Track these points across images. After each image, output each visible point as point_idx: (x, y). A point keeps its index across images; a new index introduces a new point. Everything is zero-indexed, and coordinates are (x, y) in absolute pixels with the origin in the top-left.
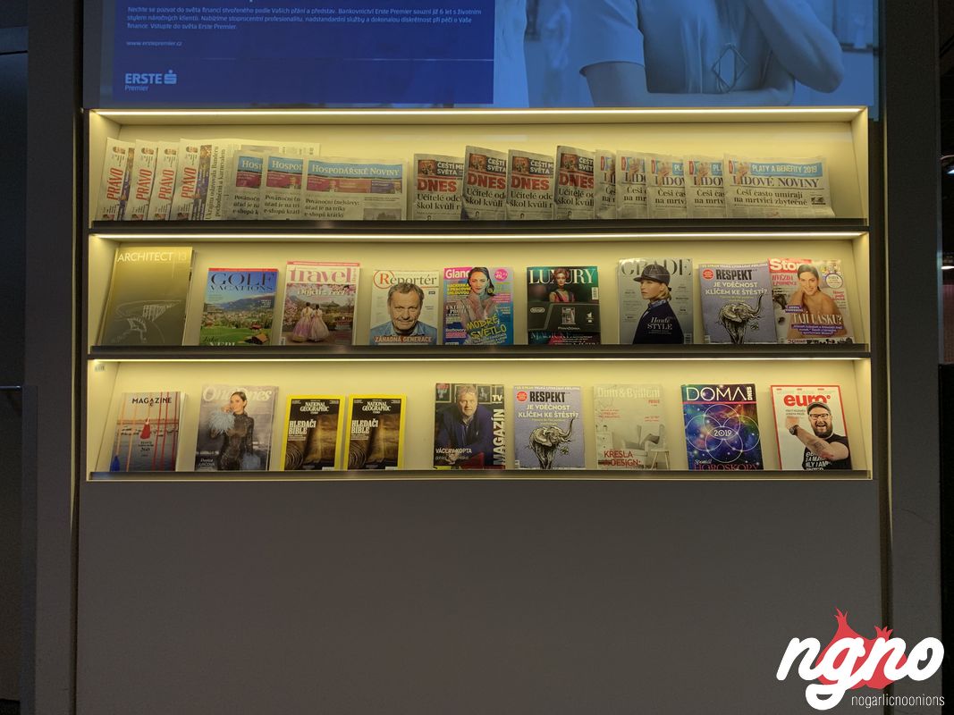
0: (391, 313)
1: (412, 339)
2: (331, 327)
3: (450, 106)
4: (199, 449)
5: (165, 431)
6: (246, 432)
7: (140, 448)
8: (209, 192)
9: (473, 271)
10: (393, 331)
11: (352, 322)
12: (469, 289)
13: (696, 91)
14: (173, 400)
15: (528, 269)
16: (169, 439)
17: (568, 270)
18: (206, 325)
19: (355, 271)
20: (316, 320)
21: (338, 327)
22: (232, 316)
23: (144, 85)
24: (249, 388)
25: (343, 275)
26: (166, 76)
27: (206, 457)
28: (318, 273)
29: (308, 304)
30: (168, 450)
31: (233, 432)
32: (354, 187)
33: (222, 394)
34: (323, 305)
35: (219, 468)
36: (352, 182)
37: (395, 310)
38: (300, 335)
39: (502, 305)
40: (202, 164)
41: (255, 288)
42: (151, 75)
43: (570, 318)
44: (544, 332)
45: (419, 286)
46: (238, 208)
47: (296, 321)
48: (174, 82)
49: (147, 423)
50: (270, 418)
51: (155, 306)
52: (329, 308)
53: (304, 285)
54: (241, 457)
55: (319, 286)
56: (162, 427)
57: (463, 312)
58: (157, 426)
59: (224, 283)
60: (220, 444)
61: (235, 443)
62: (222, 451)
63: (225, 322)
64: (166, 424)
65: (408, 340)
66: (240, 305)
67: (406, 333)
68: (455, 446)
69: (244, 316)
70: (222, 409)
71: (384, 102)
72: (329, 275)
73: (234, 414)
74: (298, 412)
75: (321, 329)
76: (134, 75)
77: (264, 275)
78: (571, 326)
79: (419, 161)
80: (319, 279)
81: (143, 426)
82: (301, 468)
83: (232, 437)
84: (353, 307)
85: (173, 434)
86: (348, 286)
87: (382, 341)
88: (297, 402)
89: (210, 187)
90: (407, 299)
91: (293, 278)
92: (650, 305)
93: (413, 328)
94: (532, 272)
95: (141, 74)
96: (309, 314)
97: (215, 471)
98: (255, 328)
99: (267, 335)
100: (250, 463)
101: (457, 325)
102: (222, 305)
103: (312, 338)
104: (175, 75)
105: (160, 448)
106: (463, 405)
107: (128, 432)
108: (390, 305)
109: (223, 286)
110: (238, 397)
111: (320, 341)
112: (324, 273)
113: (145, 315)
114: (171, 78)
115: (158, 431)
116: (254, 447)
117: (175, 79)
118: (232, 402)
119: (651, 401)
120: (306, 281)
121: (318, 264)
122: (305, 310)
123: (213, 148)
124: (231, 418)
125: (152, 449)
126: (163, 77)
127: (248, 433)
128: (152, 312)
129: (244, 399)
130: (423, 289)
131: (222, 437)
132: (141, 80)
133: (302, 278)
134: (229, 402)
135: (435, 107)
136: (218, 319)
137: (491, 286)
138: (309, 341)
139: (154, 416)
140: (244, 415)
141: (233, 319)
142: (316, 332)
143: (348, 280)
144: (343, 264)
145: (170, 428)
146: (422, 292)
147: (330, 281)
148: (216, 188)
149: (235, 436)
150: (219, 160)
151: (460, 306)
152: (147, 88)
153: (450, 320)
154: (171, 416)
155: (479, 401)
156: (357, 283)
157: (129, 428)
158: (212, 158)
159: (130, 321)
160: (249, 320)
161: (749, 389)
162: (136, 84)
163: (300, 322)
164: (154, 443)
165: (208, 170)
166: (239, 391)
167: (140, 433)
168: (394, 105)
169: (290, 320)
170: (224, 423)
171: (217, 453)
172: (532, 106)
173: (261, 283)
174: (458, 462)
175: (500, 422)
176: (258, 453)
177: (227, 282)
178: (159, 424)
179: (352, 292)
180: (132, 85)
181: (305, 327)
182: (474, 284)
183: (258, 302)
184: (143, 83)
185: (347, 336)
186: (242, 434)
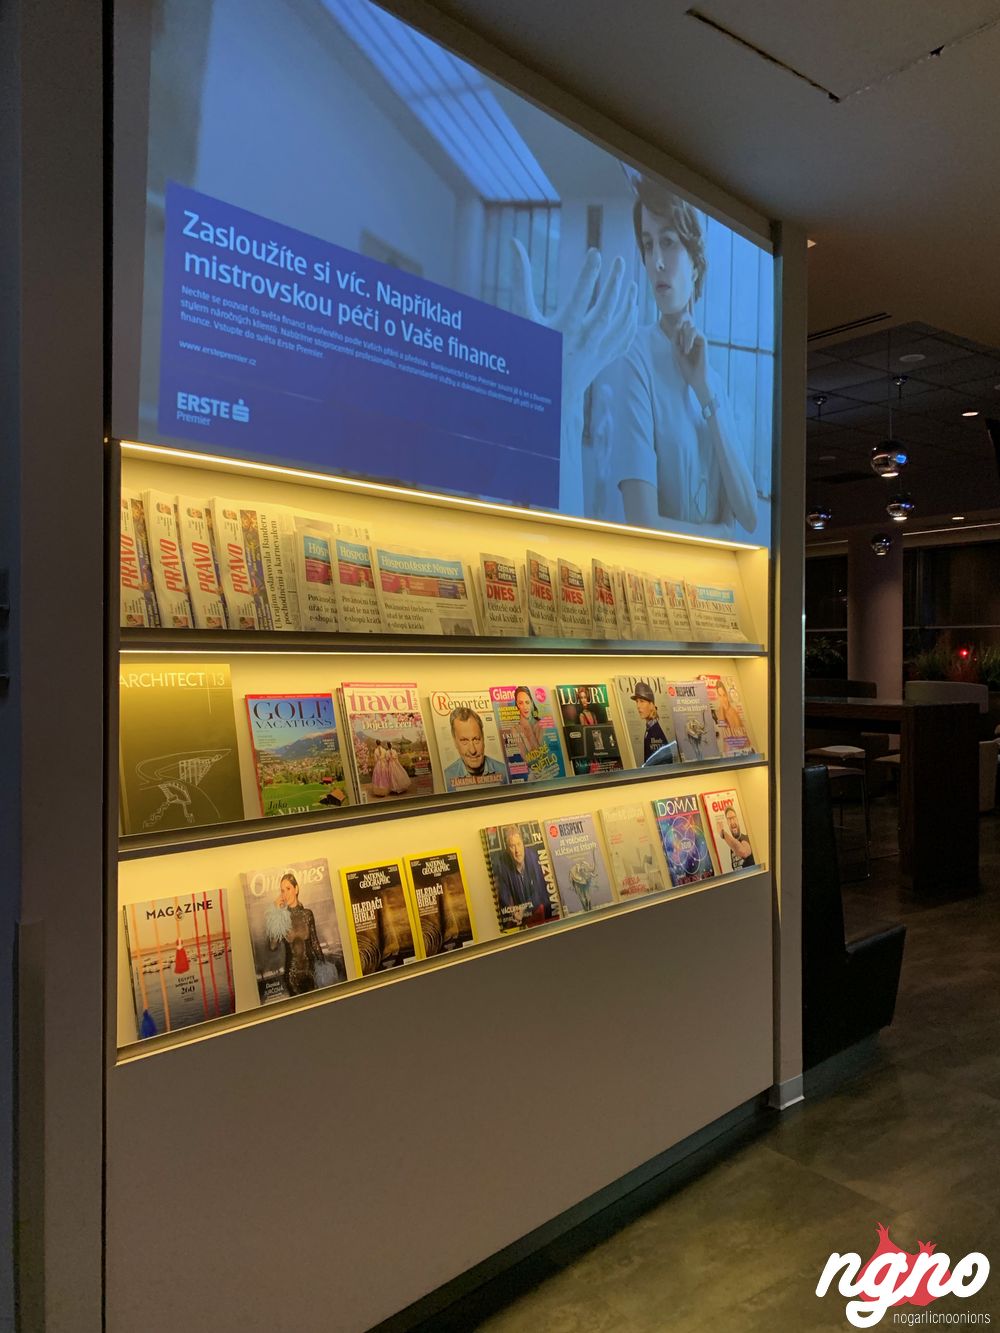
0: (459, 748)
1: (486, 779)
2: (411, 772)
3: (526, 506)
4: (260, 971)
5: (210, 954)
6: (307, 931)
7: (180, 989)
8: (267, 585)
9: (519, 690)
10: (466, 772)
11: (430, 764)
12: (518, 713)
13: (685, 520)
14: (215, 904)
15: (558, 687)
16: (219, 965)
17: (586, 688)
18: (266, 783)
19: (416, 695)
20: (393, 764)
21: (418, 772)
22: (294, 767)
23: (204, 415)
24: (296, 866)
25: (404, 701)
26: (235, 407)
27: (271, 981)
28: (378, 698)
29: (378, 743)
30: (222, 982)
31: (293, 935)
32: (423, 588)
33: (271, 881)
34: (395, 743)
35: (292, 994)
36: (420, 581)
37: (461, 743)
38: (381, 787)
39: (548, 731)
40: (247, 541)
41: (311, 722)
42: (215, 403)
43: (599, 745)
44: (585, 759)
45: (475, 711)
46: (315, 613)
47: (372, 767)
48: (245, 419)
49: (180, 947)
50: (330, 905)
51: (195, 760)
52: (403, 746)
53: (367, 716)
54: (312, 968)
55: (383, 716)
56: (204, 949)
57: (519, 741)
58: (196, 949)
59: (271, 717)
60: (281, 956)
61: (299, 951)
62: (288, 967)
63: (289, 777)
64: (209, 943)
65: (484, 782)
66: (300, 749)
67: (478, 772)
68: (518, 902)
69: (308, 766)
70: (275, 903)
71: (473, 492)
72: (390, 701)
73: (289, 909)
74: (358, 891)
75: (402, 779)
76: (191, 397)
77: (318, 703)
78: (602, 751)
79: (485, 562)
80: (381, 708)
81: (174, 953)
82: (381, 967)
83: (294, 943)
84: (426, 743)
85: (223, 956)
86: (411, 715)
87: (461, 786)
88: (354, 877)
89: (266, 579)
90: (467, 728)
91: (354, 708)
92: (648, 726)
93: (483, 765)
94: (561, 690)
95: (200, 397)
96: (383, 756)
97: (287, 998)
98: (328, 782)
99: (343, 791)
100: (324, 973)
101: (517, 758)
102: (278, 751)
103: (394, 789)
104: (247, 409)
105: (209, 984)
106: (513, 850)
107: (154, 968)
108: (454, 736)
109: (271, 722)
110: (287, 883)
111: (401, 793)
112: (383, 697)
113: (183, 776)
114: (241, 413)
115: (199, 956)
116: (324, 951)
117: (247, 415)
118: (283, 891)
119: (639, 821)
120: (368, 711)
121: (375, 685)
122: (377, 751)
123: (258, 516)
124: (287, 914)
125: (198, 986)
126: (230, 408)
127: (311, 933)
128: (193, 770)
129: (294, 883)
130: (480, 715)
131: (283, 945)
132: (200, 406)
133: (363, 708)
134: (279, 893)
135: (515, 505)
136: (279, 773)
137: (536, 709)
138: (392, 793)
139: (188, 934)
140: (299, 907)
141: (297, 771)
142: (396, 781)
143: (410, 708)
144: (401, 685)
145: (217, 948)
146: (479, 718)
147: (393, 710)
148: (276, 580)
149: (297, 940)
150: (271, 537)
151: (515, 735)
152: (208, 420)
153: (511, 752)
154: (216, 929)
155: (525, 843)
156: (419, 710)
157: (152, 961)
158: (261, 533)
159: (163, 787)
160: (316, 770)
161: (694, 799)
162: (193, 413)
163: (377, 769)
164: (197, 976)
165: (258, 551)
166: (287, 873)
167: (173, 965)
168: (481, 497)
169: (365, 766)
170: (280, 925)
171: (282, 970)
172: (587, 517)
173: (316, 715)
174: (525, 920)
175: (546, 865)
176: (331, 958)
177: (274, 715)
178: (198, 945)
179: (418, 723)
180: (186, 412)
181: (384, 774)
182: (521, 707)
183: (319, 743)
184: (203, 411)
185: (428, 782)
186: (304, 934)
